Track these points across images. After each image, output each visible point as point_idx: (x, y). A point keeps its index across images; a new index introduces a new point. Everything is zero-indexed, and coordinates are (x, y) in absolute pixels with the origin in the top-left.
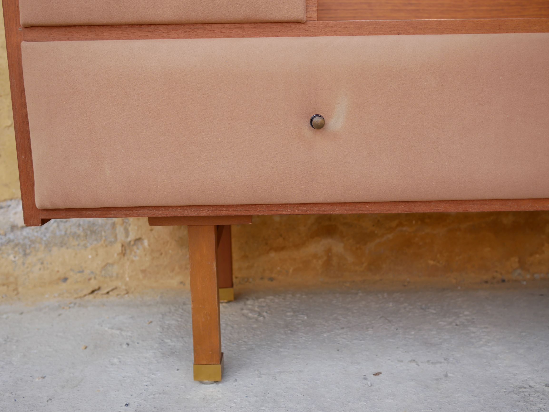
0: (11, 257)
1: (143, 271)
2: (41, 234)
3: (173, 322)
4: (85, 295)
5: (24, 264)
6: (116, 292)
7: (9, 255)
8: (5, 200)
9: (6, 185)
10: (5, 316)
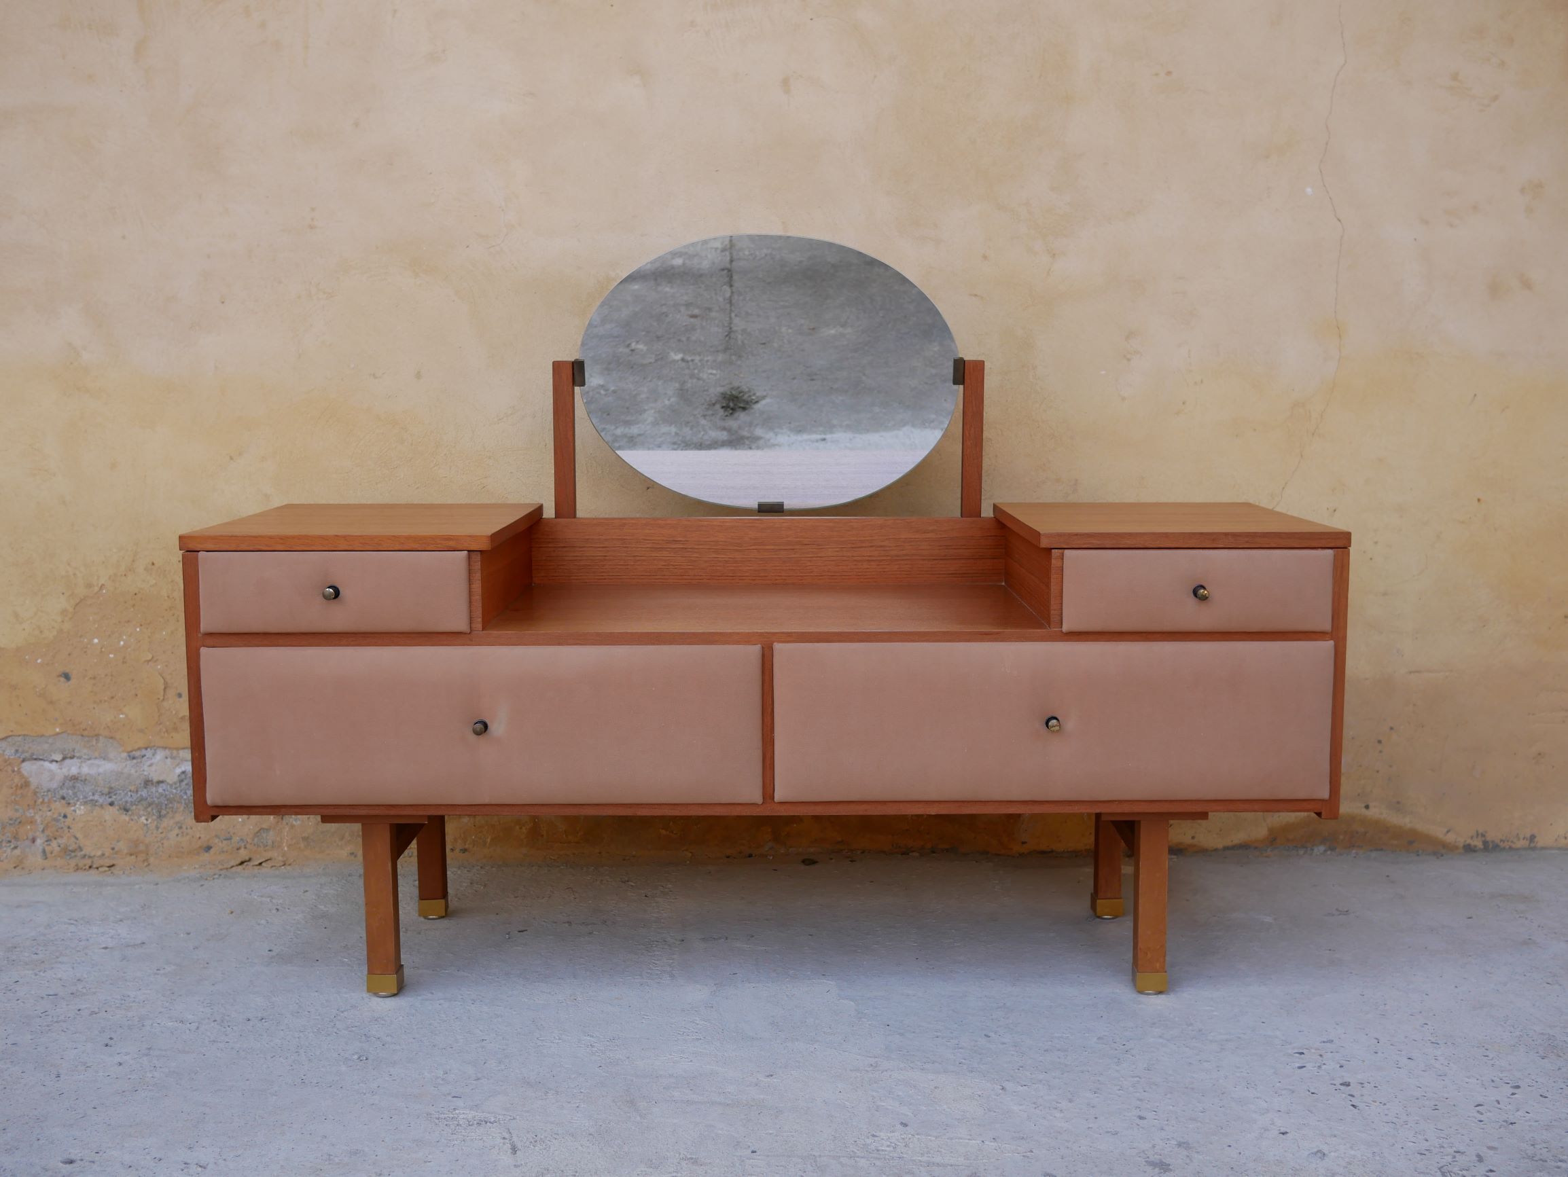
0: (143, 819)
1: (305, 839)
2: (181, 791)
3: (332, 891)
4: (232, 867)
5: (157, 828)
6: (270, 864)
7: (140, 816)
8: (139, 749)
9: (141, 731)
10: (137, 886)
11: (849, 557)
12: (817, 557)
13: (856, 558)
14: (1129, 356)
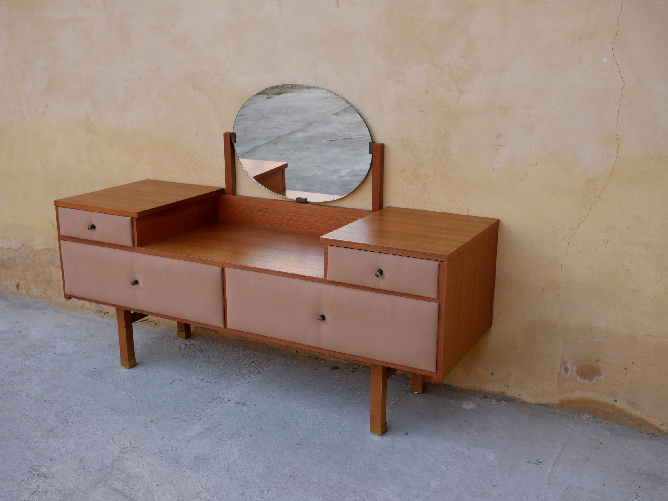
11: (328, 223)
12: (316, 221)
13: (330, 224)
14: (498, 147)
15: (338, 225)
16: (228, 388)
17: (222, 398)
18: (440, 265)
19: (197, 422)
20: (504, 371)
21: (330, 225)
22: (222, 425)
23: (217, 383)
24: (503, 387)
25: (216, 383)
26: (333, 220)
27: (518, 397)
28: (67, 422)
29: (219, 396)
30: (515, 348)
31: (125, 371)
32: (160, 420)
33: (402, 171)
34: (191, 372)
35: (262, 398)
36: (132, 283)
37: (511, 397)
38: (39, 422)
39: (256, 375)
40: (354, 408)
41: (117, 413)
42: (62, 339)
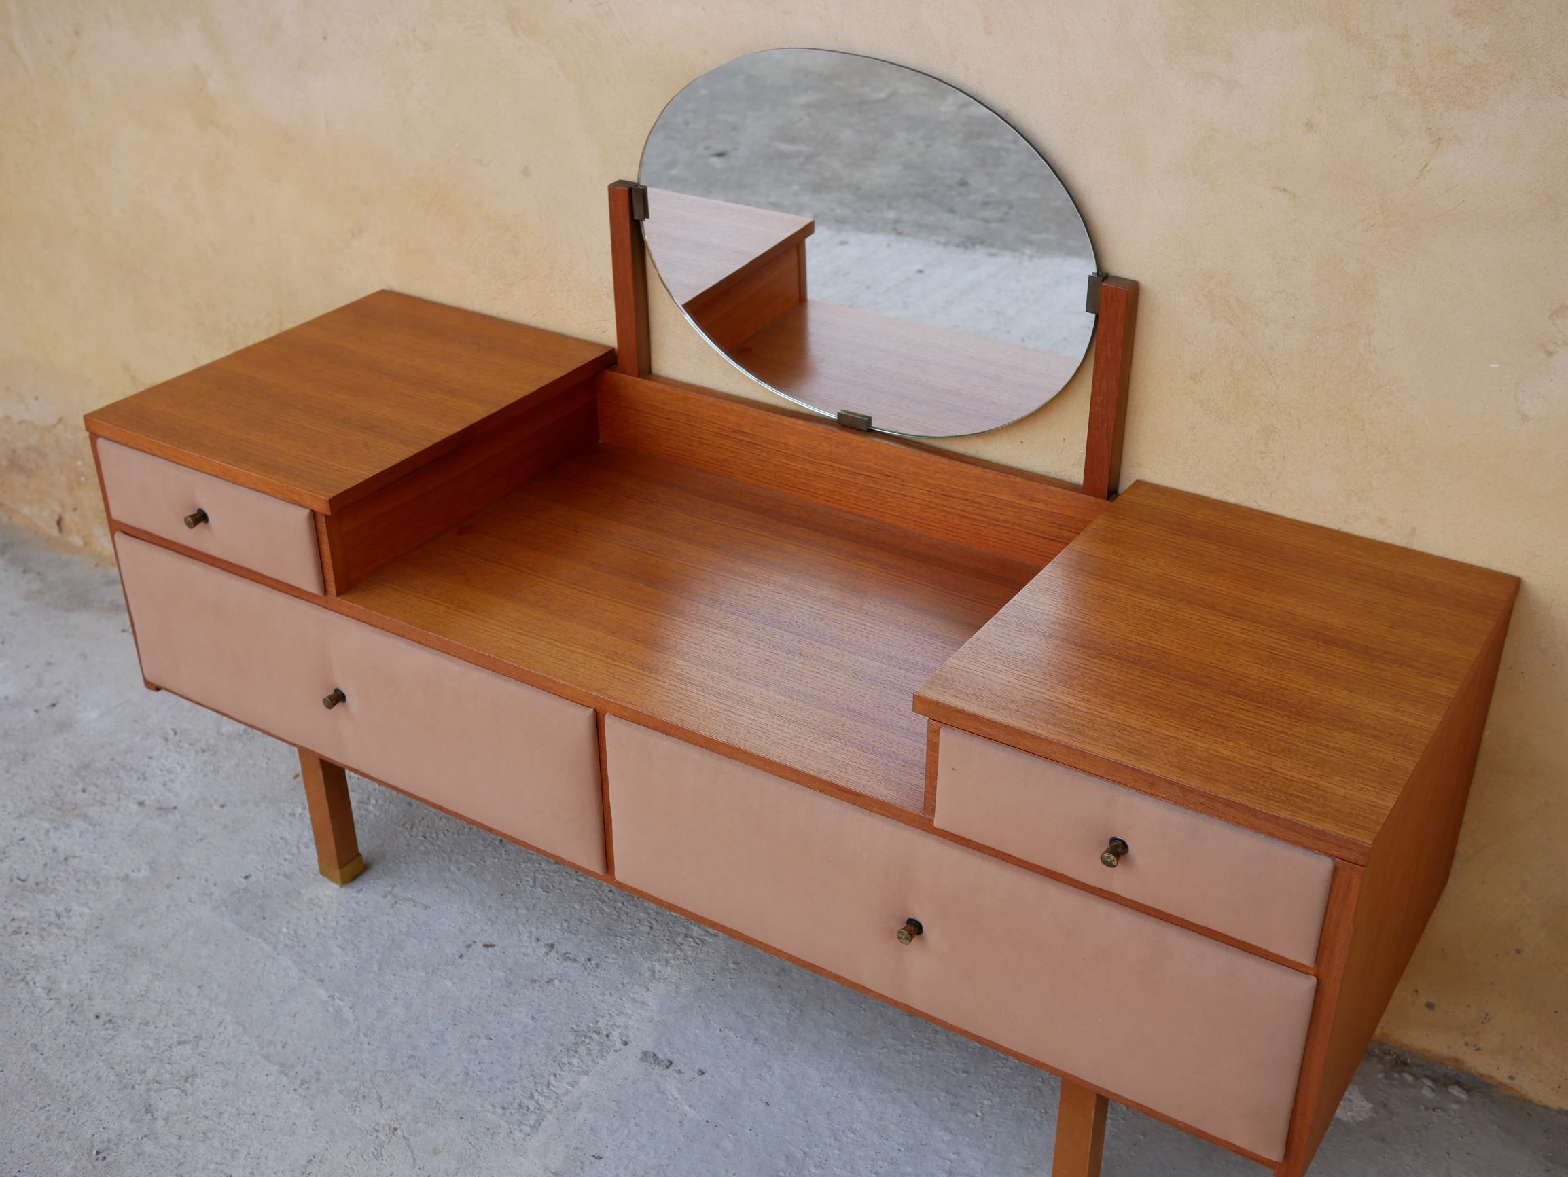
11: (937, 504)
12: (899, 494)
13: (945, 508)
14: (1551, 348)
15: (969, 515)
16: (623, 984)
17: (605, 1033)
18: (1335, 870)
19: (527, 1138)
20: (1469, 1006)
21: (944, 511)
22: (600, 1158)
23: (593, 962)
24: (1460, 1047)
25: (589, 960)
26: (954, 497)
27: (1506, 1081)
28: (152, 1116)
29: (597, 1022)
30: (1518, 952)
31: (330, 891)
32: (421, 1126)
33: (1194, 377)
34: (519, 911)
35: (724, 1039)
36: (324, 700)
37: (1482, 1076)
38: (72, 1112)
39: (707, 932)
40: (997, 1100)
41: (297, 1087)
42: (166, 739)
